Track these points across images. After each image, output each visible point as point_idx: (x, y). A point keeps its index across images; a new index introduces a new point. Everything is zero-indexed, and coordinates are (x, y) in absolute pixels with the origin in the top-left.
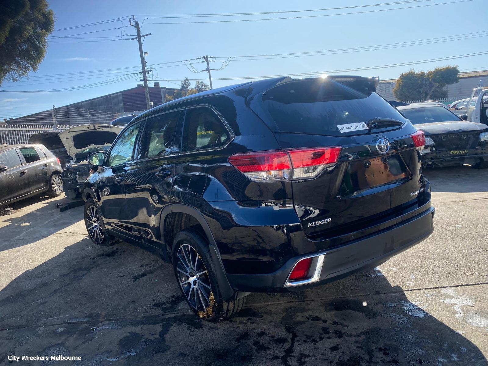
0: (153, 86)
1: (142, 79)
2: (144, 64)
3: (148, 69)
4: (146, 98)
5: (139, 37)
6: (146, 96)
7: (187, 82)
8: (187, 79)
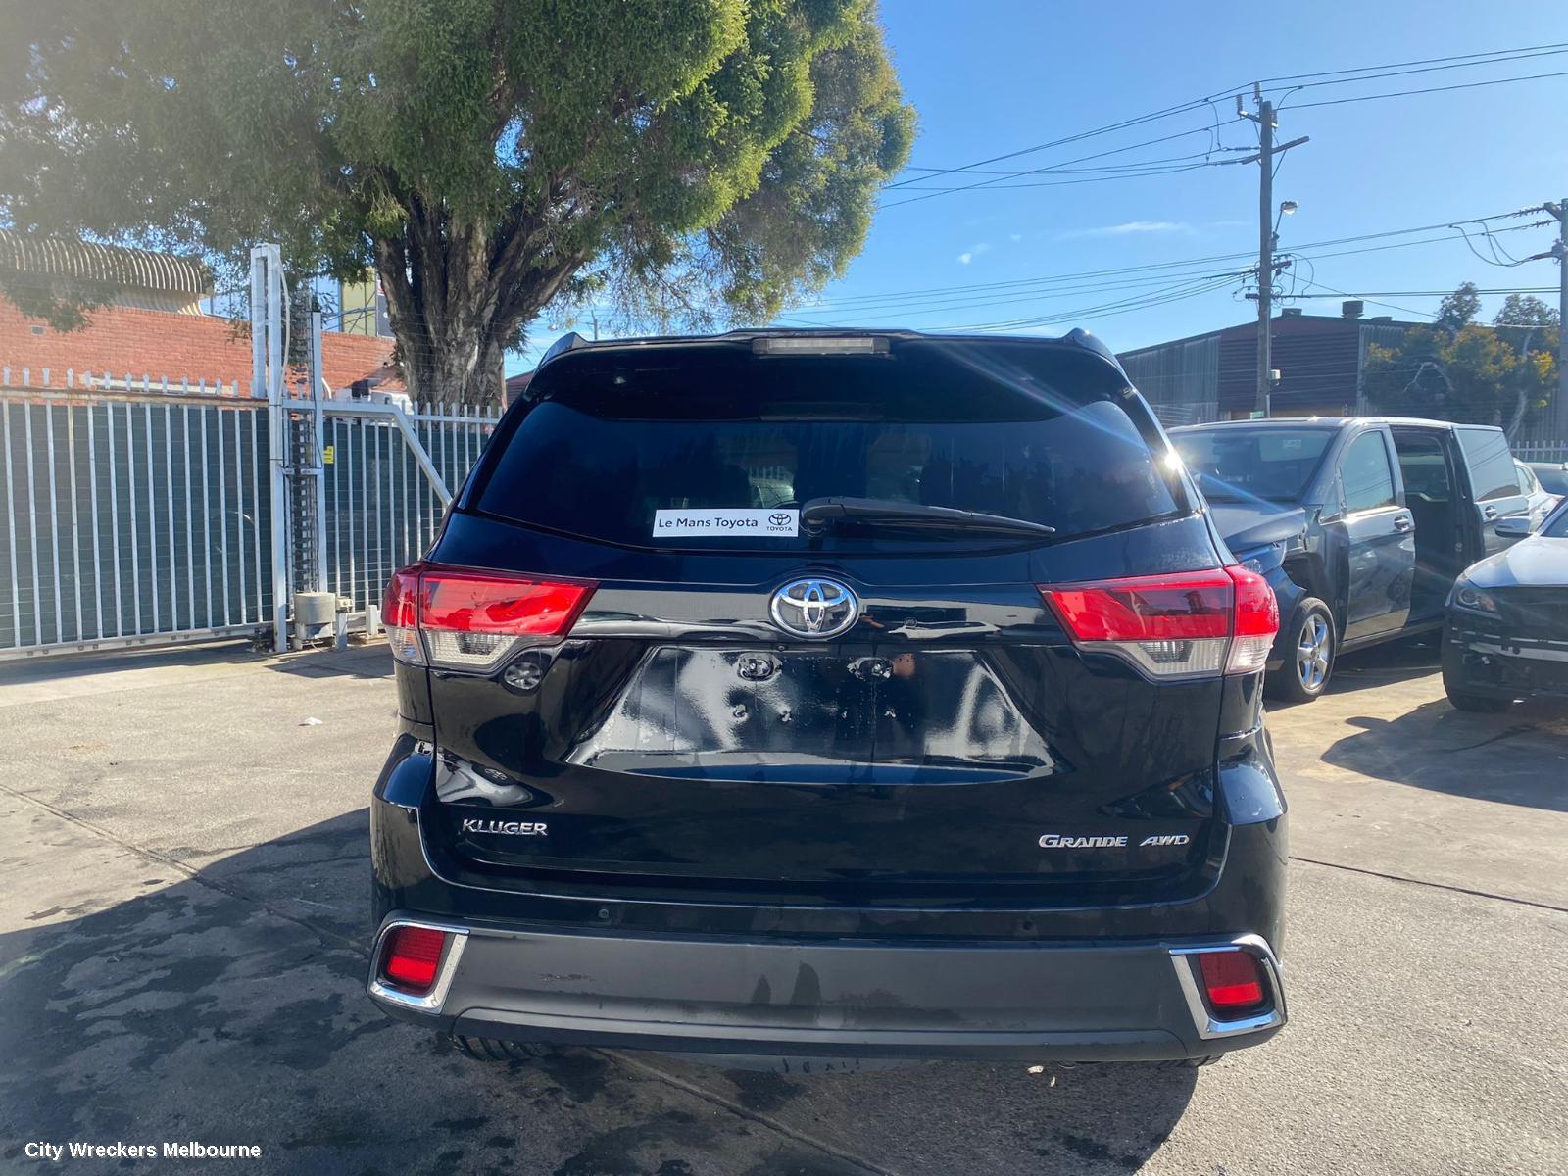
0: (1339, 314)
1: (1255, 291)
2: (1269, 244)
3: (1279, 257)
4: (1259, 357)
5: (1266, 151)
6: (1260, 348)
7: (1468, 298)
8: (1468, 290)
